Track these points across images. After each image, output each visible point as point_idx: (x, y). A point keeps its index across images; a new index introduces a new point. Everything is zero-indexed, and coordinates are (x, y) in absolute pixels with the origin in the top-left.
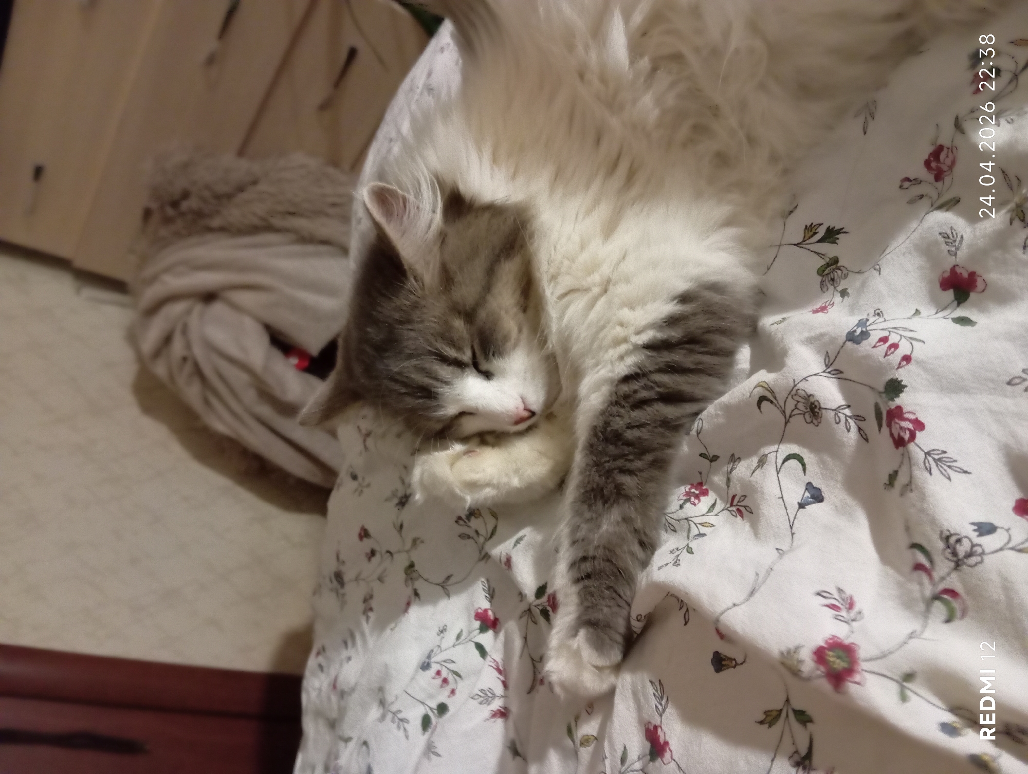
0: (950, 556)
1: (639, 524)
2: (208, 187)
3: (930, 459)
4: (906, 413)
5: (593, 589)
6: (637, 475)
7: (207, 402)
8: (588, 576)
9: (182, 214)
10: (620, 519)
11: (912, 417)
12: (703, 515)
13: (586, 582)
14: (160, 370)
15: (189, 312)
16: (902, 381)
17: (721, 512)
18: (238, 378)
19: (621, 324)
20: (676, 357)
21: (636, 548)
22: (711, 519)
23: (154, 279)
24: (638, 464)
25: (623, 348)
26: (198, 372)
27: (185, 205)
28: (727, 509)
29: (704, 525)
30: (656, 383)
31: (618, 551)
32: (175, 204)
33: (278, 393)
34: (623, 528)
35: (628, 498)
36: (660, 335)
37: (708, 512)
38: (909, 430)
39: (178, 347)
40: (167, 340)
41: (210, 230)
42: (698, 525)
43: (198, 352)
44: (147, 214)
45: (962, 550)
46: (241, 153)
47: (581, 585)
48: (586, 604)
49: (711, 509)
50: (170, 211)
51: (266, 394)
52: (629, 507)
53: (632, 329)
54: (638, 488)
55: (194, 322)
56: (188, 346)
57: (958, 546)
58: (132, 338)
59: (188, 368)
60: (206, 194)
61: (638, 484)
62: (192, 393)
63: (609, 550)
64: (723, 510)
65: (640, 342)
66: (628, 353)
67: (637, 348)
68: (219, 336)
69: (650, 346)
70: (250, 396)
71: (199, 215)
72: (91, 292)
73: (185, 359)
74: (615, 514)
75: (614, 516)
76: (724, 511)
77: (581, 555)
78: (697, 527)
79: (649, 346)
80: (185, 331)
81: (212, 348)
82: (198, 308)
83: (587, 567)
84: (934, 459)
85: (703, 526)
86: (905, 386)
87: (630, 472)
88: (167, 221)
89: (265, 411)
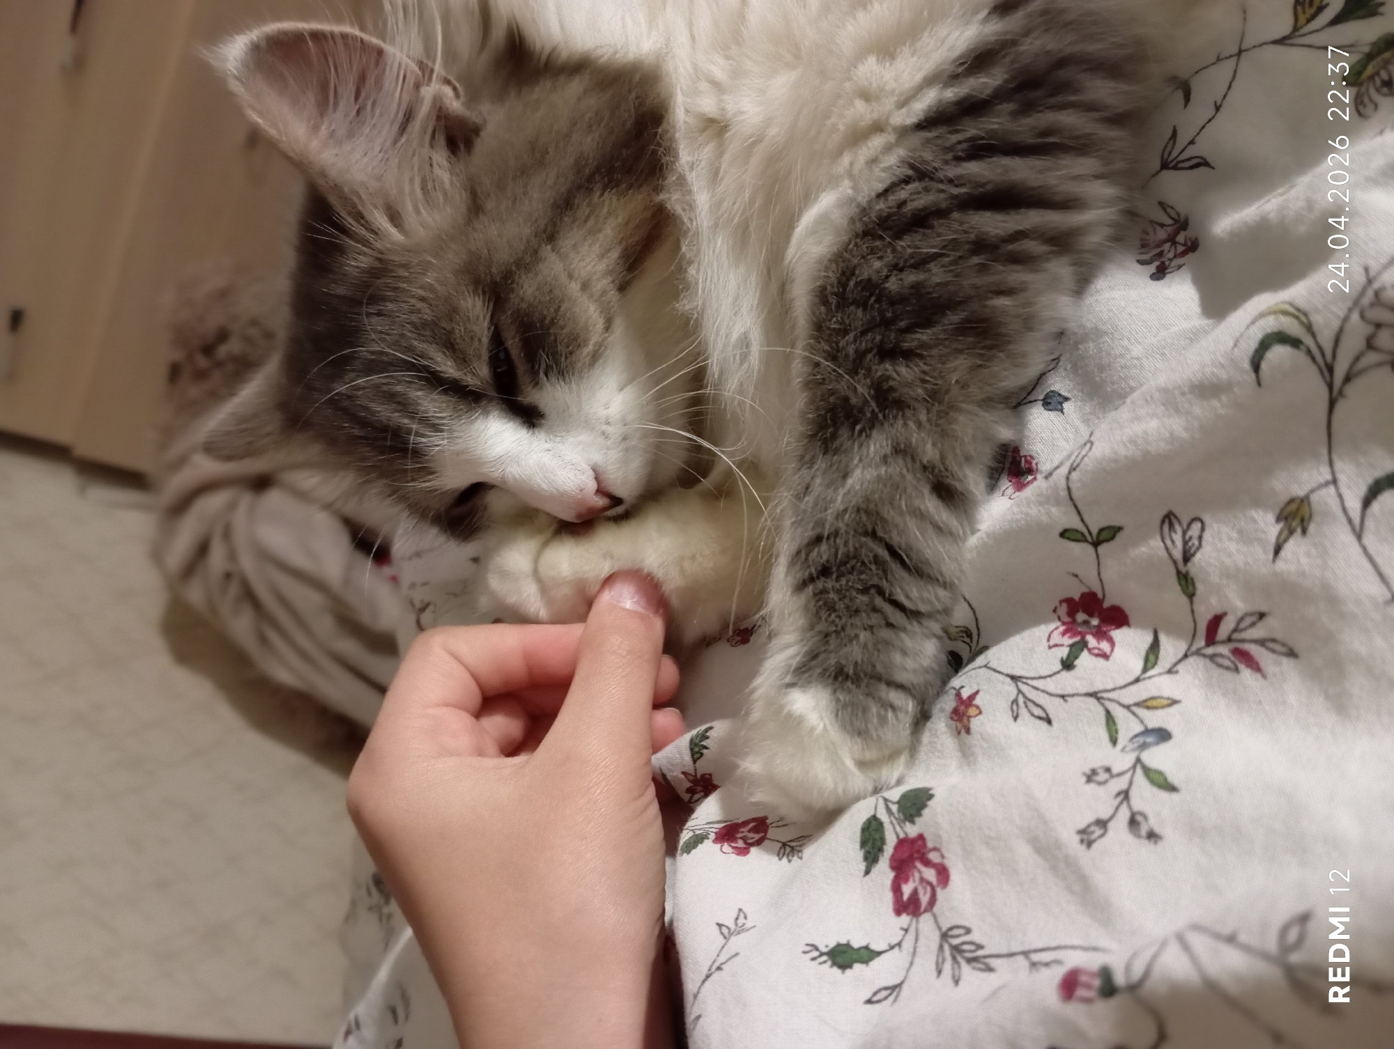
1: (929, 452)
2: (254, 322)
5: (832, 595)
6: (921, 357)
7: (263, 640)
8: (825, 571)
9: (220, 364)
10: (888, 450)
12: (1137, 680)
13: (820, 584)
14: (195, 594)
15: (232, 506)
17: (1180, 661)
18: (306, 599)
19: (866, 96)
20: (996, 123)
21: (931, 504)
22: (1160, 684)
23: (182, 461)
24: (924, 336)
25: (877, 142)
26: (249, 596)
27: (223, 351)
28: (1198, 653)
29: (1149, 704)
30: (951, 181)
31: (889, 513)
32: (208, 350)
33: (365, 618)
34: (897, 467)
35: (901, 405)
36: (950, 94)
37: (1145, 670)
39: (217, 559)
40: (202, 549)
42: (1134, 709)
43: (248, 564)
44: (175, 372)
47: (810, 589)
48: (822, 627)
49: (1152, 657)
50: (202, 362)
51: (350, 623)
52: (905, 424)
53: (889, 103)
54: (924, 381)
55: (240, 519)
56: (232, 556)
58: (157, 555)
59: (234, 589)
60: (253, 332)
61: (924, 372)
62: (241, 626)
63: (867, 512)
64: (1186, 656)
65: (912, 120)
66: (888, 148)
67: (904, 132)
68: (277, 538)
69: (934, 121)
70: (325, 625)
71: (241, 362)
72: (102, 494)
73: (228, 576)
74: (878, 444)
75: (875, 445)
76: (1191, 660)
77: (809, 534)
78: (1134, 713)
79: (927, 123)
80: (227, 534)
81: (266, 557)
82: (246, 499)
83: (823, 553)
85: (1148, 708)
87: (908, 355)
88: (201, 375)
89: (350, 647)
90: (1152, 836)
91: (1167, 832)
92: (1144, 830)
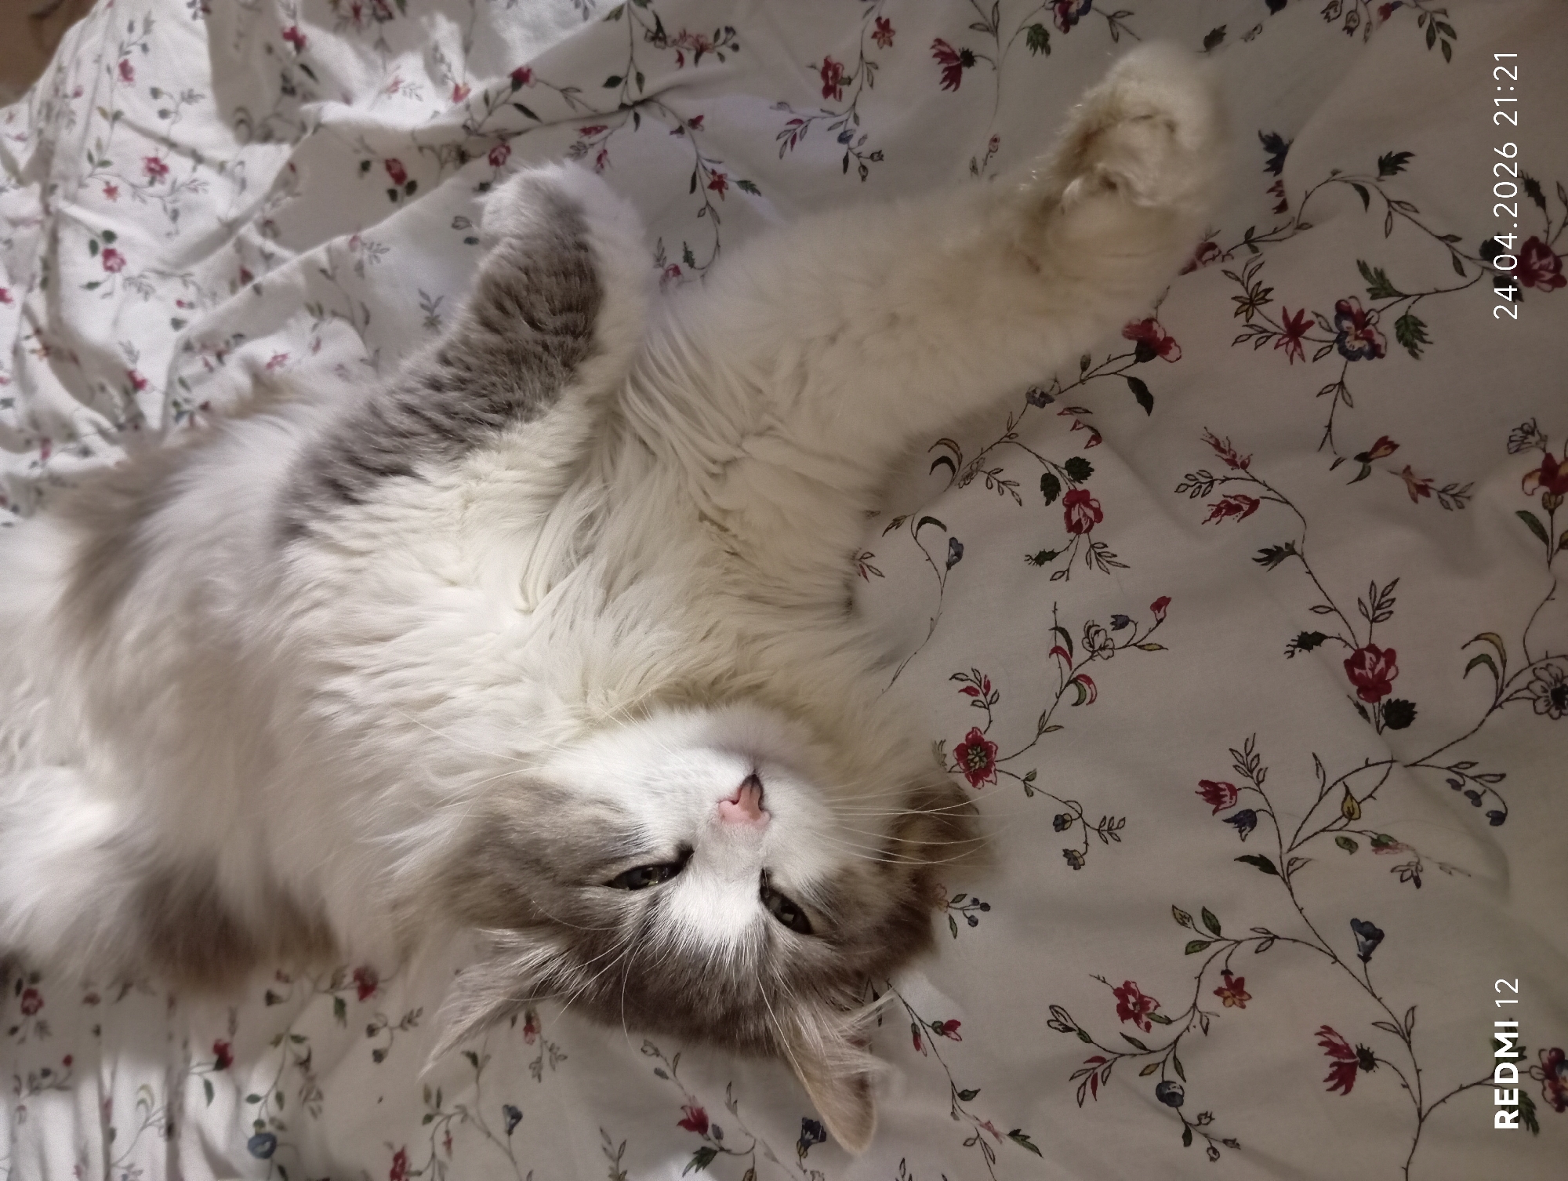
0: (1087, 646)
3: (1092, 552)
4: (1092, 500)
11: (1095, 504)
16: (1089, 463)
38: (1091, 519)
45: (1099, 641)
57: (1096, 638)
84: (1095, 552)
86: (1092, 470)
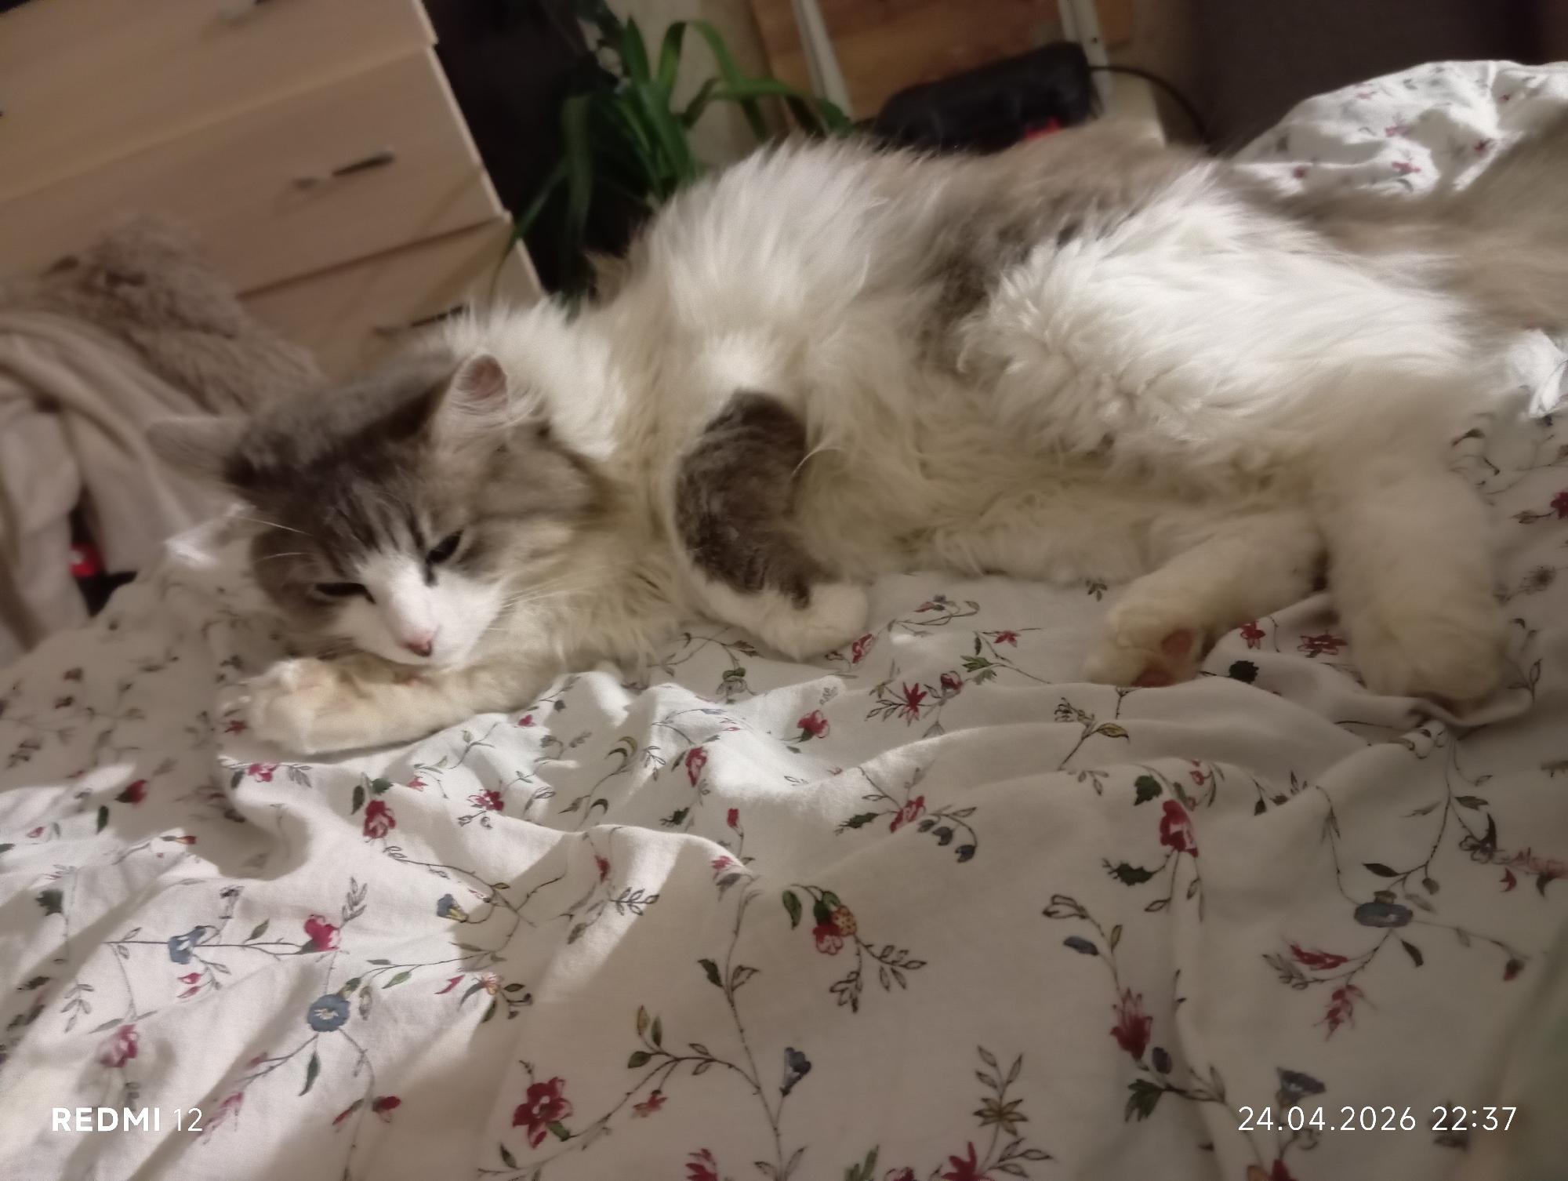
32: (114, 279)
41: (127, 339)
46: (245, 296)
60: (163, 299)
71: (131, 312)
88: (88, 289)
90: (489, 826)
91: (495, 827)
92: (487, 823)
